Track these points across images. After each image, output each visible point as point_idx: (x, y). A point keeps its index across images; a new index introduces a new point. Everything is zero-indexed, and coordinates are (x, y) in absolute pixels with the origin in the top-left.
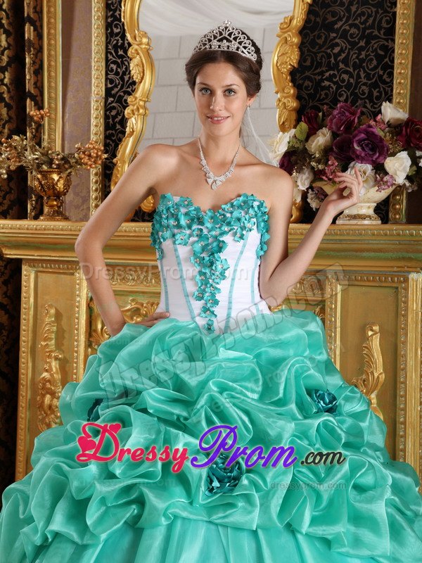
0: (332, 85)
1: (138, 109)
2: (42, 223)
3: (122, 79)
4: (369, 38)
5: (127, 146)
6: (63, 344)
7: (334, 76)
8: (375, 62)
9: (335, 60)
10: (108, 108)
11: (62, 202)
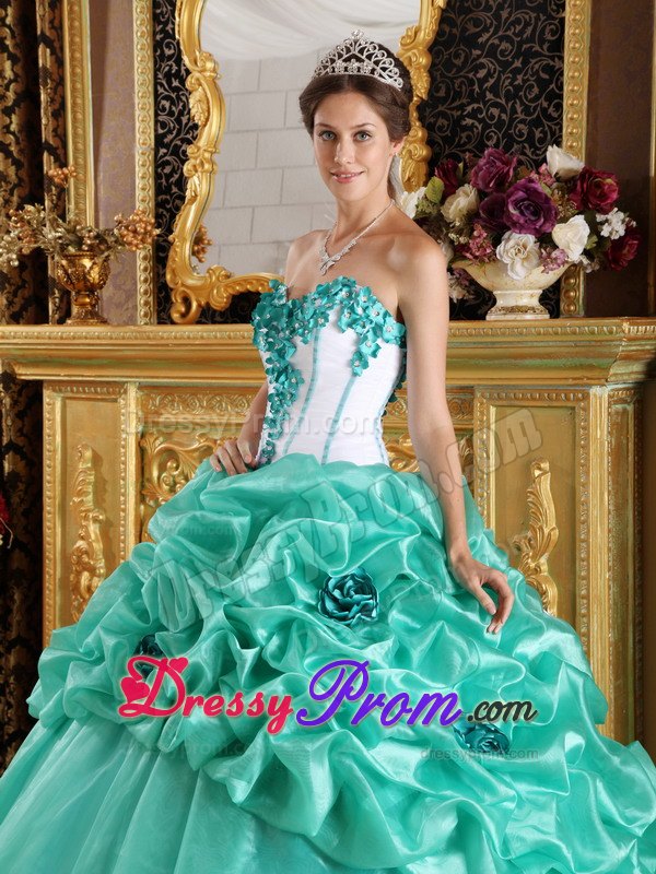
0: (476, 124)
1: (202, 164)
2: (70, 329)
3: (179, 121)
4: (527, 56)
5: (187, 219)
6: (104, 500)
7: (479, 110)
8: (536, 90)
9: (480, 87)
10: (159, 164)
11: (98, 299)
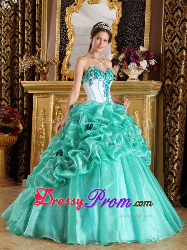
0: (127, 41)
1: (70, 48)
2: (40, 82)
3: (65, 39)
5: (66, 59)
6: (45, 119)
7: (128, 38)
8: (139, 35)
9: (128, 34)
10: (60, 48)
11: (46, 76)
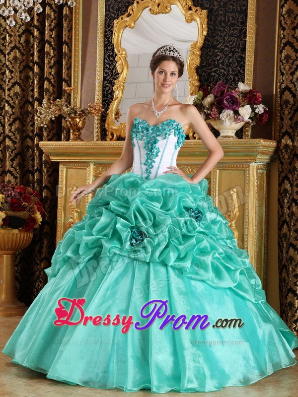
0: (216, 75)
1: (120, 87)
2: (70, 143)
3: (112, 72)
4: (234, 52)
5: (114, 106)
7: (217, 70)
8: (236, 64)
9: (218, 62)
10: (104, 86)
11: (81, 133)
